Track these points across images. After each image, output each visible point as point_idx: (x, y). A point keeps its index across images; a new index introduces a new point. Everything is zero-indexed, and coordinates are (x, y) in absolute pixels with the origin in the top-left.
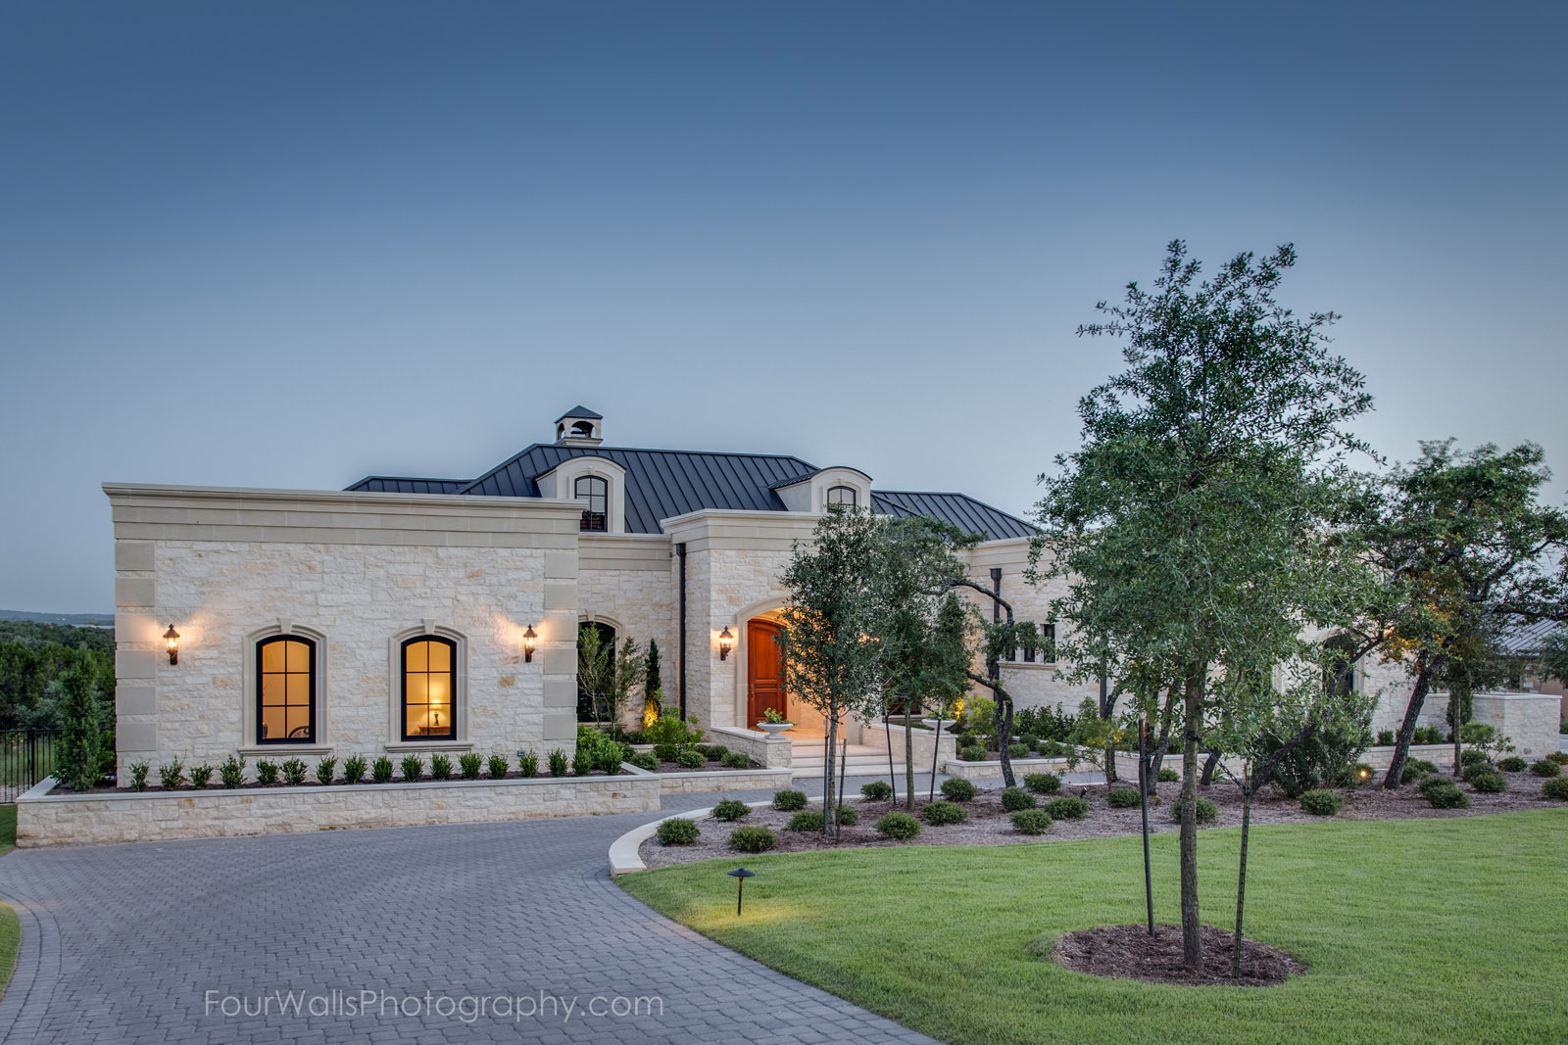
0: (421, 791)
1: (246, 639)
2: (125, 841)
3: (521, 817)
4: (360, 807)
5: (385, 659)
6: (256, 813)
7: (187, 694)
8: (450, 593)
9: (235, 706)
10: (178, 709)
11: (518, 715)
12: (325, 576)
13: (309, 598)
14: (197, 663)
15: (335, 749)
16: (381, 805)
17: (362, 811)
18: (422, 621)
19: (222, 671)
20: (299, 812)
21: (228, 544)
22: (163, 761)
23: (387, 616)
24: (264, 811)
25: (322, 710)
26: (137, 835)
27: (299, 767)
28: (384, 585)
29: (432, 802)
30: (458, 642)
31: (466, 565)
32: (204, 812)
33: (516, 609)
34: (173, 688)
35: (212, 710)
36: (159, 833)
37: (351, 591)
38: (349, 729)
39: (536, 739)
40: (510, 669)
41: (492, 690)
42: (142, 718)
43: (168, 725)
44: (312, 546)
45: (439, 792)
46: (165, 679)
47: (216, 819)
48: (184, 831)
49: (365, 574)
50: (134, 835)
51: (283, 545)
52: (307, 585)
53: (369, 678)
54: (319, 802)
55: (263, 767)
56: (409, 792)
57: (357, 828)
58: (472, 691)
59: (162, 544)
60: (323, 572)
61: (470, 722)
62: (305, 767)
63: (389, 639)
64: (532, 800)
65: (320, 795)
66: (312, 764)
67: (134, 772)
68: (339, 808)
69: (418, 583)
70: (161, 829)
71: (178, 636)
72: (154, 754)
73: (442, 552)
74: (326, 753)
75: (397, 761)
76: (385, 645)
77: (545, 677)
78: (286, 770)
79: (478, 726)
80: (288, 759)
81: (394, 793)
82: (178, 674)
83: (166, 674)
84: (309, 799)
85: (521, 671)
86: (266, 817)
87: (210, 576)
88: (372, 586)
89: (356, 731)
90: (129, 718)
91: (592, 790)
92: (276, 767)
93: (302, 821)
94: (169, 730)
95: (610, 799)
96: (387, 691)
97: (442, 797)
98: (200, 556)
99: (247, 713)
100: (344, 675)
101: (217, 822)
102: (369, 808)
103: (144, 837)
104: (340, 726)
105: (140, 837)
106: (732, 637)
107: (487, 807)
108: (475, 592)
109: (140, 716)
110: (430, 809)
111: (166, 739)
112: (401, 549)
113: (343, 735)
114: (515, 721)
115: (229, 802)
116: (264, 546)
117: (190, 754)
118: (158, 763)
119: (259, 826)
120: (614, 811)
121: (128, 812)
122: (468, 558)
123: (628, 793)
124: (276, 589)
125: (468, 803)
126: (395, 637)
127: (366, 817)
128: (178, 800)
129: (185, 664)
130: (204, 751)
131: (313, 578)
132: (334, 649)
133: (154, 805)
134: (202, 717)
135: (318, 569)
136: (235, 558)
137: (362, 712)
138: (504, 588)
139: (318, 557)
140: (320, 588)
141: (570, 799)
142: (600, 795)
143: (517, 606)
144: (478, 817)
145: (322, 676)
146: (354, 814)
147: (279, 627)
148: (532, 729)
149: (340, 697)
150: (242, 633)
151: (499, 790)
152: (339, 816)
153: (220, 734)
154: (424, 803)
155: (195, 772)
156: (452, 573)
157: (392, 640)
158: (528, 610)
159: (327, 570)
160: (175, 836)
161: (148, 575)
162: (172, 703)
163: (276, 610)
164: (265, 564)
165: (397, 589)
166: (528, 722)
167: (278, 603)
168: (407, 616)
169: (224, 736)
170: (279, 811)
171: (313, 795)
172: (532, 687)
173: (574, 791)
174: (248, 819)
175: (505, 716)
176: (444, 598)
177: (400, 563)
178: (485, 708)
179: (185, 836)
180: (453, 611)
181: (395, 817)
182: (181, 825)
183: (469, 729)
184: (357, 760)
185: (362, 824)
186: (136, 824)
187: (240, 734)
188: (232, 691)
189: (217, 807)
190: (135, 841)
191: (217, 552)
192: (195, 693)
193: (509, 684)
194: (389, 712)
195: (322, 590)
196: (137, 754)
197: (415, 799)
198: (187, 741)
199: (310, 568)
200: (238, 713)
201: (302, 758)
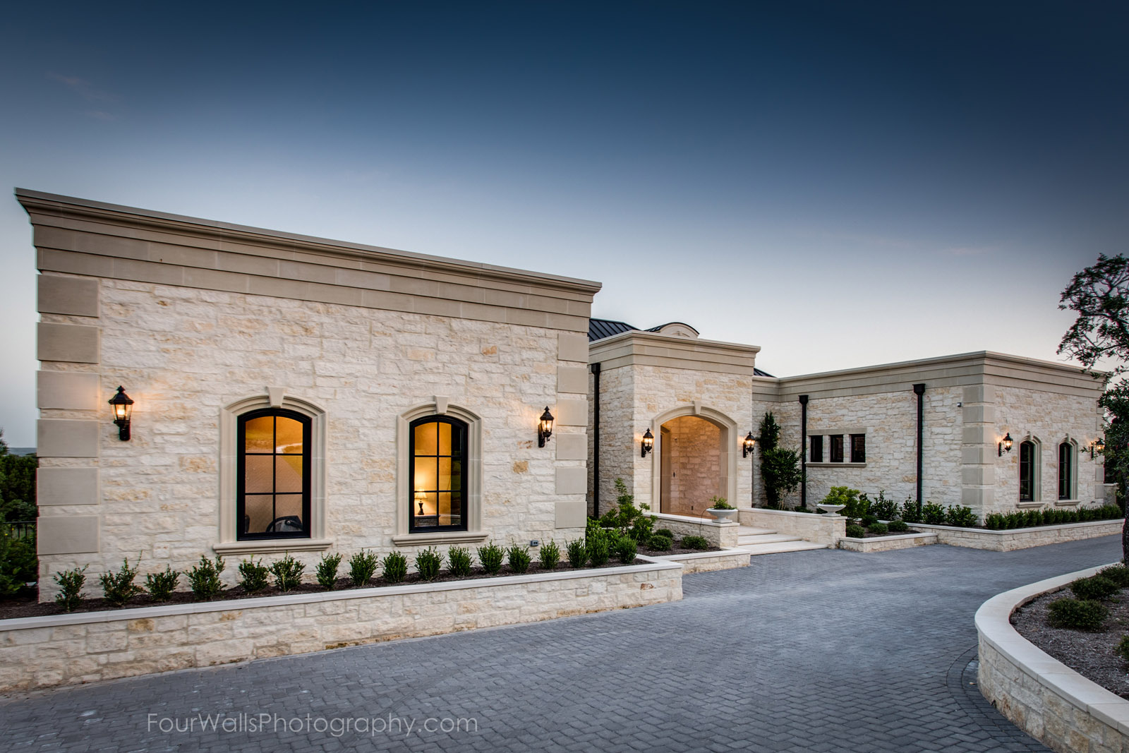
0: (448, 593)
1: (224, 411)
2: (40, 688)
3: (554, 615)
4: (377, 616)
5: (393, 440)
6: (241, 633)
7: (143, 478)
8: (464, 370)
9: (209, 494)
10: (130, 497)
11: (530, 502)
12: (324, 340)
13: (305, 365)
14: (158, 439)
15: (335, 544)
16: (400, 612)
17: (378, 622)
18: (434, 398)
19: (192, 450)
20: (299, 627)
21: (202, 292)
22: (109, 566)
23: (395, 391)
24: (252, 630)
25: (319, 498)
26: (60, 678)
27: (293, 568)
28: (392, 356)
29: (460, 605)
30: (470, 424)
31: (480, 341)
32: (165, 637)
33: (529, 391)
34: (123, 470)
35: (179, 499)
36: (97, 672)
37: (354, 361)
38: (350, 521)
39: (547, 528)
40: (523, 454)
41: (505, 476)
42: (78, 509)
43: (116, 519)
44: (309, 304)
45: (468, 593)
46: (112, 459)
47: (183, 644)
48: (135, 664)
49: (371, 342)
50: (56, 677)
51: (273, 299)
52: (302, 350)
53: (374, 462)
54: (325, 614)
55: (247, 569)
56: (433, 594)
57: (371, 643)
58: (486, 477)
59: (110, 283)
60: (322, 336)
61: (483, 510)
62: (302, 567)
63: (397, 417)
64: (565, 596)
65: (327, 605)
66: (311, 565)
67: (61, 583)
68: (350, 619)
69: (429, 356)
70: (99, 665)
71: (131, 402)
72: (95, 557)
73: (455, 324)
74: (323, 550)
75: (411, 558)
76: (393, 424)
77: (557, 464)
78: (278, 573)
79: (491, 515)
80: (280, 558)
81: (416, 597)
82: (131, 453)
83: (113, 452)
84: (312, 611)
85: (534, 456)
86: (254, 636)
87: (177, 330)
88: (379, 356)
89: (359, 522)
90: (57, 510)
91: (622, 582)
92: (265, 570)
93: (304, 639)
94: (116, 525)
95: (639, 590)
96: (394, 476)
97: (471, 598)
98: (163, 303)
99: (224, 502)
100: (345, 457)
101: (186, 649)
102: (387, 617)
103: (72, 680)
104: (340, 517)
105: (66, 679)
106: (652, 437)
107: (519, 607)
108: (489, 369)
109: (74, 507)
110: (458, 614)
111: (112, 537)
112: (411, 317)
113: (344, 528)
114: (528, 509)
115: (203, 621)
116: (249, 298)
117: (146, 555)
118: (101, 568)
119: (245, 649)
120: (642, 602)
121: (45, 646)
122: (483, 333)
123: (654, 583)
124: (264, 353)
125: (498, 604)
126: (403, 416)
127: (384, 628)
128: (126, 623)
129: (140, 439)
130: (167, 551)
131: (309, 342)
132: (334, 427)
133: (88, 632)
134: (164, 508)
135: (317, 331)
136: (211, 311)
137: (366, 500)
138: (517, 368)
139: (316, 318)
140: (317, 355)
141: (602, 593)
142: (629, 586)
143: (531, 388)
144: (510, 619)
145: (319, 458)
146: (369, 625)
147: (268, 398)
148: (544, 517)
149: (340, 483)
150: (219, 403)
151: (532, 587)
152: (350, 629)
153: (190, 529)
154: (451, 607)
155: (153, 580)
156: (465, 349)
157: (401, 418)
158: (541, 393)
159: (327, 334)
160: (122, 673)
161: (87, 322)
162: (122, 490)
163: (264, 378)
164: (250, 321)
165: (408, 362)
166: (541, 511)
167: (266, 370)
168: (417, 393)
169: (194, 532)
170: (272, 628)
171: (317, 606)
172: (545, 473)
173: (605, 584)
174: (230, 642)
175: (518, 504)
176: (456, 374)
177: (411, 332)
178: (498, 495)
179: (137, 672)
180: (466, 390)
181: (417, 625)
182: (131, 658)
183: (483, 519)
184: (365, 557)
185: (378, 637)
186: (60, 662)
187: (216, 528)
188: (205, 475)
189: (185, 629)
190: (57, 685)
191: (187, 301)
192: (155, 478)
193: (522, 470)
194: (397, 501)
195: (321, 357)
196: (69, 557)
197: (440, 602)
198: (143, 538)
199: (306, 330)
200: (214, 503)
201: (297, 557)
